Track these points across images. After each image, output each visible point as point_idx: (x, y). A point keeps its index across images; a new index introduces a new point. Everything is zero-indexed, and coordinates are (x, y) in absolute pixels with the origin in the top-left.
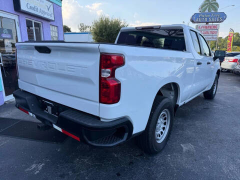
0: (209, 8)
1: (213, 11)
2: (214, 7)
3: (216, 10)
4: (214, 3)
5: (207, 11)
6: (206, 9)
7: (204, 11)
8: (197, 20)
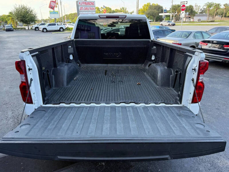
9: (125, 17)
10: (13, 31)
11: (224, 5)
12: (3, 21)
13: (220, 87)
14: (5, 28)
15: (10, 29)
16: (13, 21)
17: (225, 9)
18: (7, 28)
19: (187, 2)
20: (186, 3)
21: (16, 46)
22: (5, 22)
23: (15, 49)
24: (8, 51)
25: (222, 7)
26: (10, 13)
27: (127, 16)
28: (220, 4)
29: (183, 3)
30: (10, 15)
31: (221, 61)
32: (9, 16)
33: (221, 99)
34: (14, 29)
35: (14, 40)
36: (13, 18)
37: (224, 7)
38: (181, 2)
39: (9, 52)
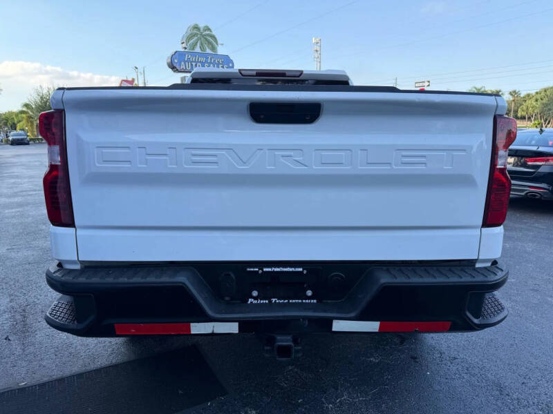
0: (202, 44)
1: (208, 51)
2: (209, 43)
3: (213, 49)
4: (208, 35)
5: (198, 50)
6: (196, 44)
7: (193, 49)
8: (183, 67)
9: (299, 73)
10: (28, 144)
11: (511, 94)
12: (6, 124)
13: (530, 247)
14: (10, 138)
15: (22, 139)
16: (32, 122)
17: (514, 101)
18: (14, 137)
19: (429, 82)
20: (427, 84)
21: (31, 173)
22: (11, 126)
23: (31, 177)
24: (13, 181)
25: (507, 97)
26: (26, 105)
27: (304, 72)
28: (500, 91)
29: (421, 84)
30: (25, 109)
31: (523, 194)
32: (22, 112)
33: (538, 270)
34: (31, 140)
35: (30, 162)
36: (30, 117)
37: (511, 99)
38: (416, 83)
39: (14, 183)
